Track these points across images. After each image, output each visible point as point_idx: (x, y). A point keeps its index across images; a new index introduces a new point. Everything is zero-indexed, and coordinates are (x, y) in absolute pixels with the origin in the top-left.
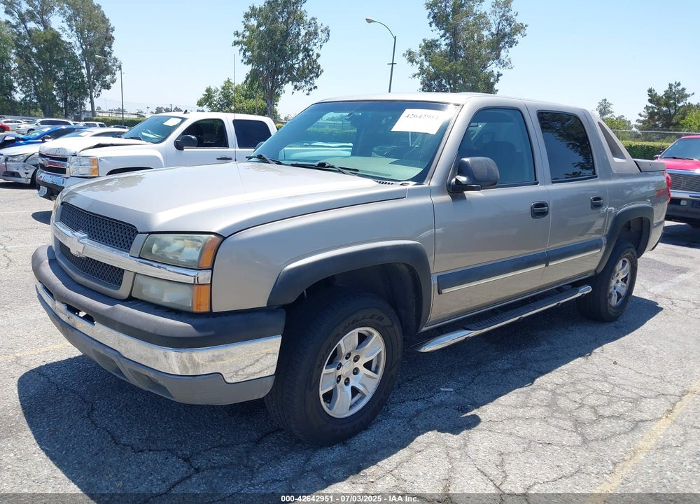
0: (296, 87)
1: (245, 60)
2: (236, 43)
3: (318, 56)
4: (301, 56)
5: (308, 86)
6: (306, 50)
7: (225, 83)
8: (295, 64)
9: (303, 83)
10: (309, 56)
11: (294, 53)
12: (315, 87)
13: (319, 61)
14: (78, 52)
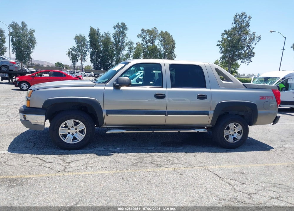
0: (242, 62)
1: (221, 52)
2: (218, 45)
3: (253, 48)
4: (245, 49)
5: (248, 61)
6: (248, 46)
7: (216, 61)
8: (242, 52)
9: (245, 60)
10: (250, 48)
11: (242, 48)
12: (251, 62)
13: (253, 51)
14: (163, 52)
